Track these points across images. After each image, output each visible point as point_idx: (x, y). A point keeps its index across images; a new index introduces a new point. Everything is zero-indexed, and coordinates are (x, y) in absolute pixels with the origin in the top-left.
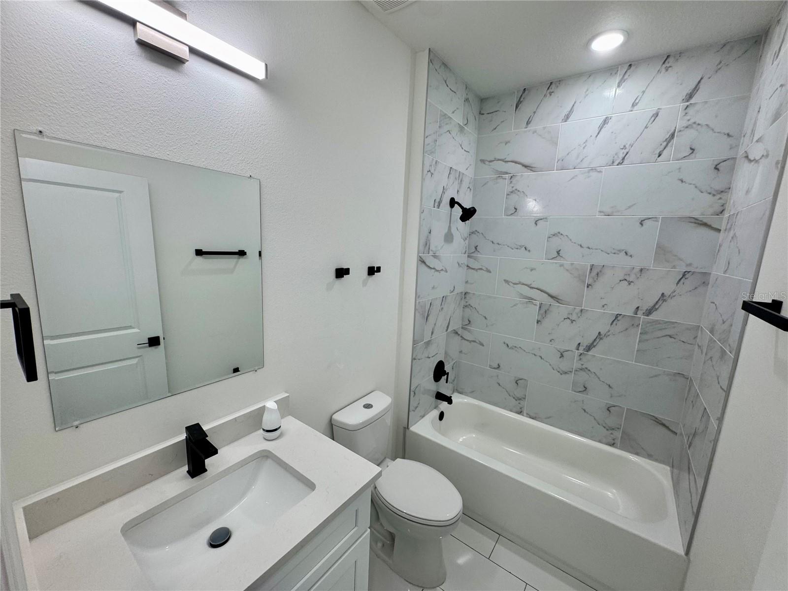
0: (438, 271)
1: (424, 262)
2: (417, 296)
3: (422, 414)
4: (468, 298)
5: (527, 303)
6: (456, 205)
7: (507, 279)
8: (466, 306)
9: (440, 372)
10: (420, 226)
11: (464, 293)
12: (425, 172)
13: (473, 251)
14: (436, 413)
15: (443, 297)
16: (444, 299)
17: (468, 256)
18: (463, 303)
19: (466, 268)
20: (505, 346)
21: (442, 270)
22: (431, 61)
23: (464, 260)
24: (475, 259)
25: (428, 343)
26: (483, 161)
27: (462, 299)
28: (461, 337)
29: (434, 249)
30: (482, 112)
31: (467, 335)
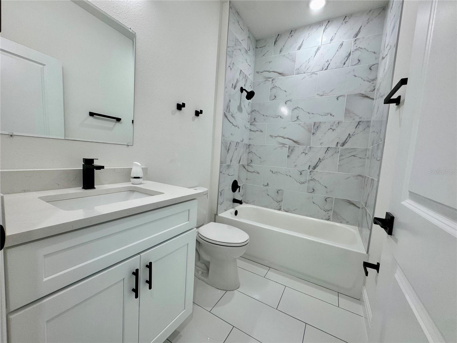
0: (234, 125)
1: (226, 116)
2: (223, 136)
3: (225, 208)
4: (250, 147)
5: (282, 147)
6: (244, 91)
7: (271, 135)
9: (235, 186)
10: (225, 95)
11: (248, 145)
12: (227, 66)
13: (253, 121)
14: (233, 211)
15: (237, 142)
16: (237, 143)
17: (251, 124)
18: (248, 151)
19: (249, 131)
20: (271, 172)
21: (236, 126)
22: (230, 8)
23: (248, 125)
24: (254, 125)
25: (229, 166)
26: (258, 72)
27: (247, 148)
28: (247, 170)
29: (232, 112)
30: (257, 47)
31: (250, 169)
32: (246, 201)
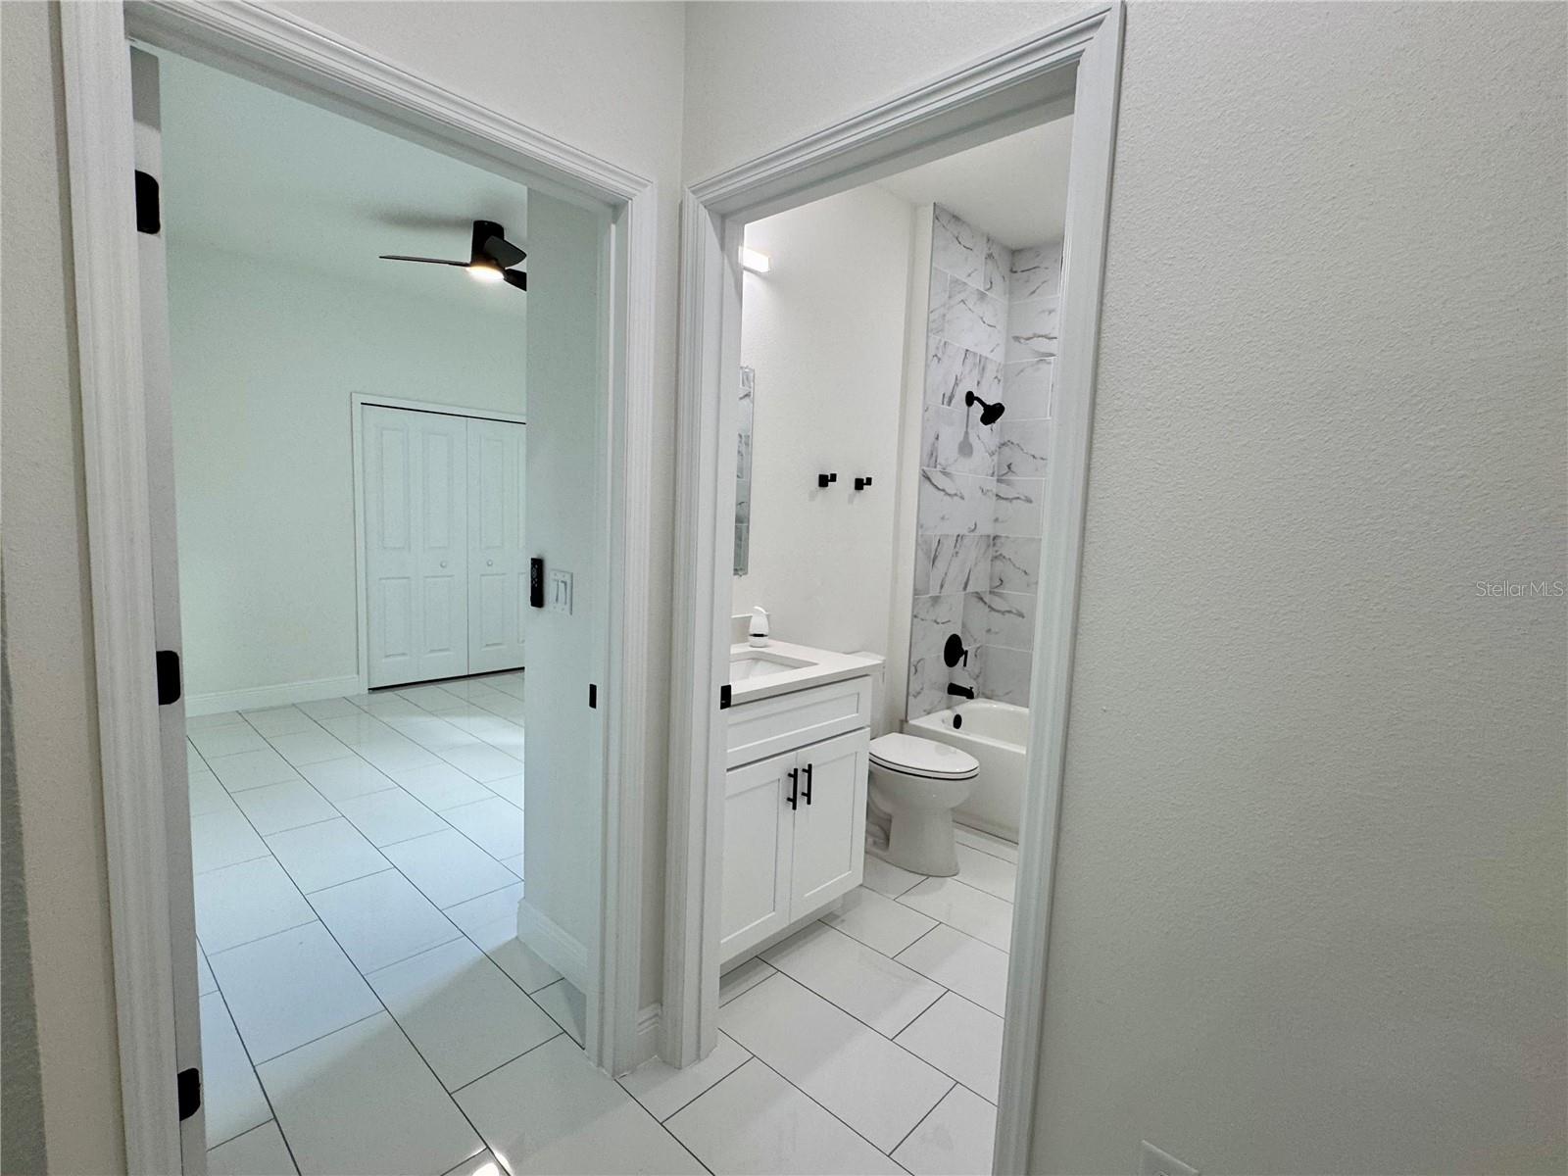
0: (949, 495)
1: (928, 479)
2: (920, 526)
3: (927, 707)
4: (998, 544)
6: (975, 402)
8: (996, 557)
9: (954, 651)
10: (924, 429)
11: (991, 538)
12: (930, 357)
13: (1004, 473)
14: (950, 715)
15: (958, 536)
16: (960, 538)
17: (998, 481)
18: (991, 552)
19: (994, 498)
21: (956, 495)
22: (936, 218)
23: (992, 485)
24: (1009, 483)
25: (936, 600)
26: (1017, 339)
27: (988, 546)
28: (989, 607)
29: (943, 462)
30: (1014, 270)
31: (997, 603)
32: (988, 693)
